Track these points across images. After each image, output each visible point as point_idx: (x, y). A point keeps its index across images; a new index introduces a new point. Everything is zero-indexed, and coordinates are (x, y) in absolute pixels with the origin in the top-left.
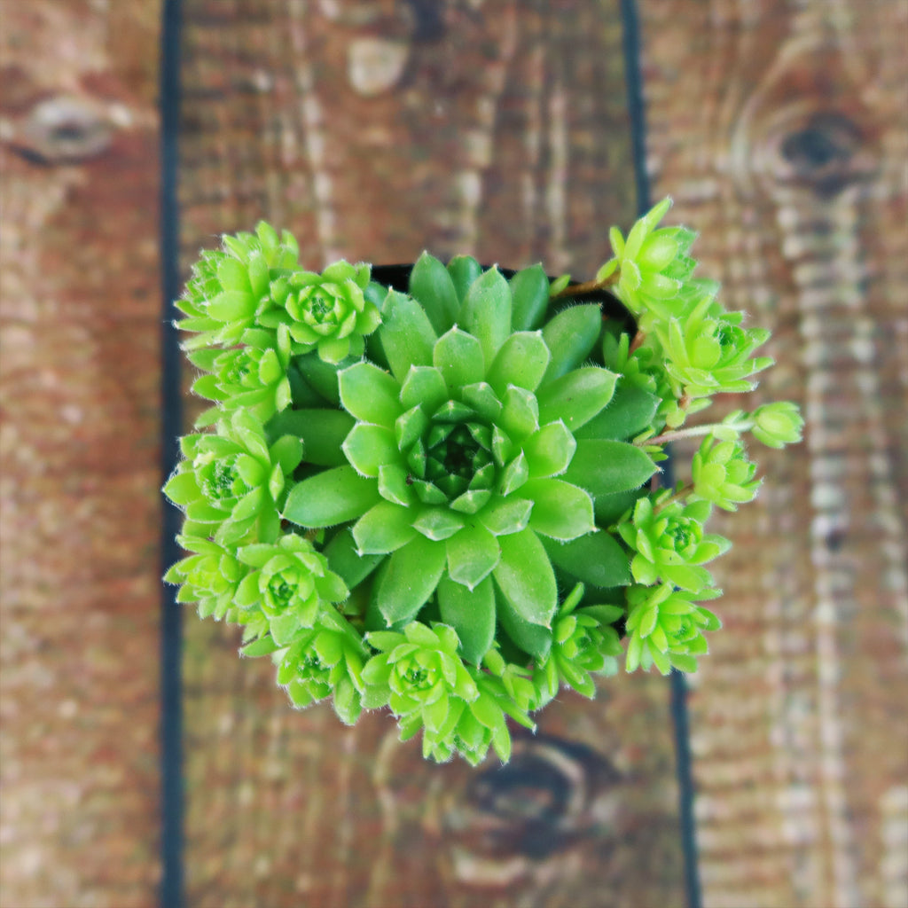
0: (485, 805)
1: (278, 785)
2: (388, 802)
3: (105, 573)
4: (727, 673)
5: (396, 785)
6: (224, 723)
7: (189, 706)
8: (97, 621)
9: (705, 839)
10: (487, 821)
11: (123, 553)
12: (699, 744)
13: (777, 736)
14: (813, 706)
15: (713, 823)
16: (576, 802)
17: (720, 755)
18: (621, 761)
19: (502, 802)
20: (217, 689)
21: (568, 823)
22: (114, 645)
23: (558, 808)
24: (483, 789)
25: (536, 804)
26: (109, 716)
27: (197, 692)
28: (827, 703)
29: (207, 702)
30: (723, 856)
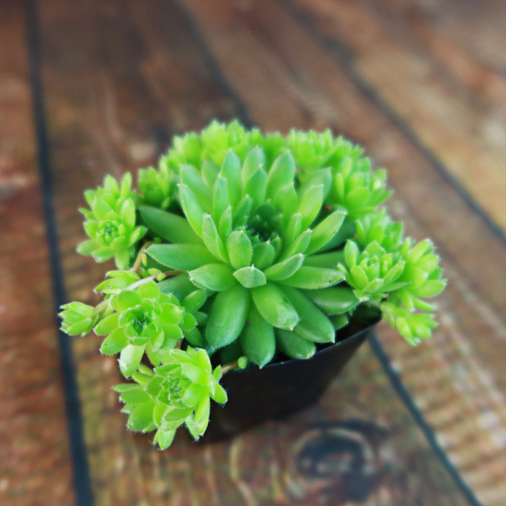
0: (311, 473)
1: (166, 496)
2: (245, 490)
3: (26, 389)
4: (414, 361)
5: (247, 478)
6: (119, 463)
7: (92, 460)
8: (22, 421)
9: (455, 459)
10: (318, 484)
11: (37, 375)
12: (420, 403)
13: (458, 387)
14: (467, 367)
15: (453, 448)
16: (368, 453)
17: (435, 406)
18: (382, 422)
19: (322, 467)
20: (110, 443)
21: (369, 469)
22: (33, 434)
23: (359, 462)
24: (307, 463)
25: (344, 464)
26: (33, 483)
27: (96, 449)
28: (474, 364)
29: (105, 454)
30: (471, 467)
